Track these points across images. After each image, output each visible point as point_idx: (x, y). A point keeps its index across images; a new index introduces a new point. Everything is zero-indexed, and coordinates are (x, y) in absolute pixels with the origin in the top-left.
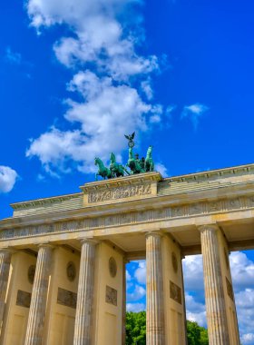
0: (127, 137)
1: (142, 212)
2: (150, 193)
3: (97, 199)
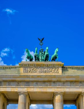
1: (54, 82)
2: (58, 73)
3: (29, 71)
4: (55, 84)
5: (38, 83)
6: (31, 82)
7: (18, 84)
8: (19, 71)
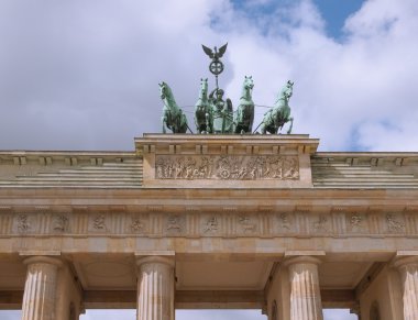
0: (207, 51)
2: (298, 178)
3: (177, 173)
4: (288, 225)
5: (219, 220)
6: (188, 217)
7: (137, 222)
8: (136, 171)
